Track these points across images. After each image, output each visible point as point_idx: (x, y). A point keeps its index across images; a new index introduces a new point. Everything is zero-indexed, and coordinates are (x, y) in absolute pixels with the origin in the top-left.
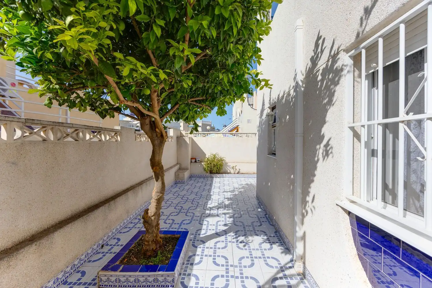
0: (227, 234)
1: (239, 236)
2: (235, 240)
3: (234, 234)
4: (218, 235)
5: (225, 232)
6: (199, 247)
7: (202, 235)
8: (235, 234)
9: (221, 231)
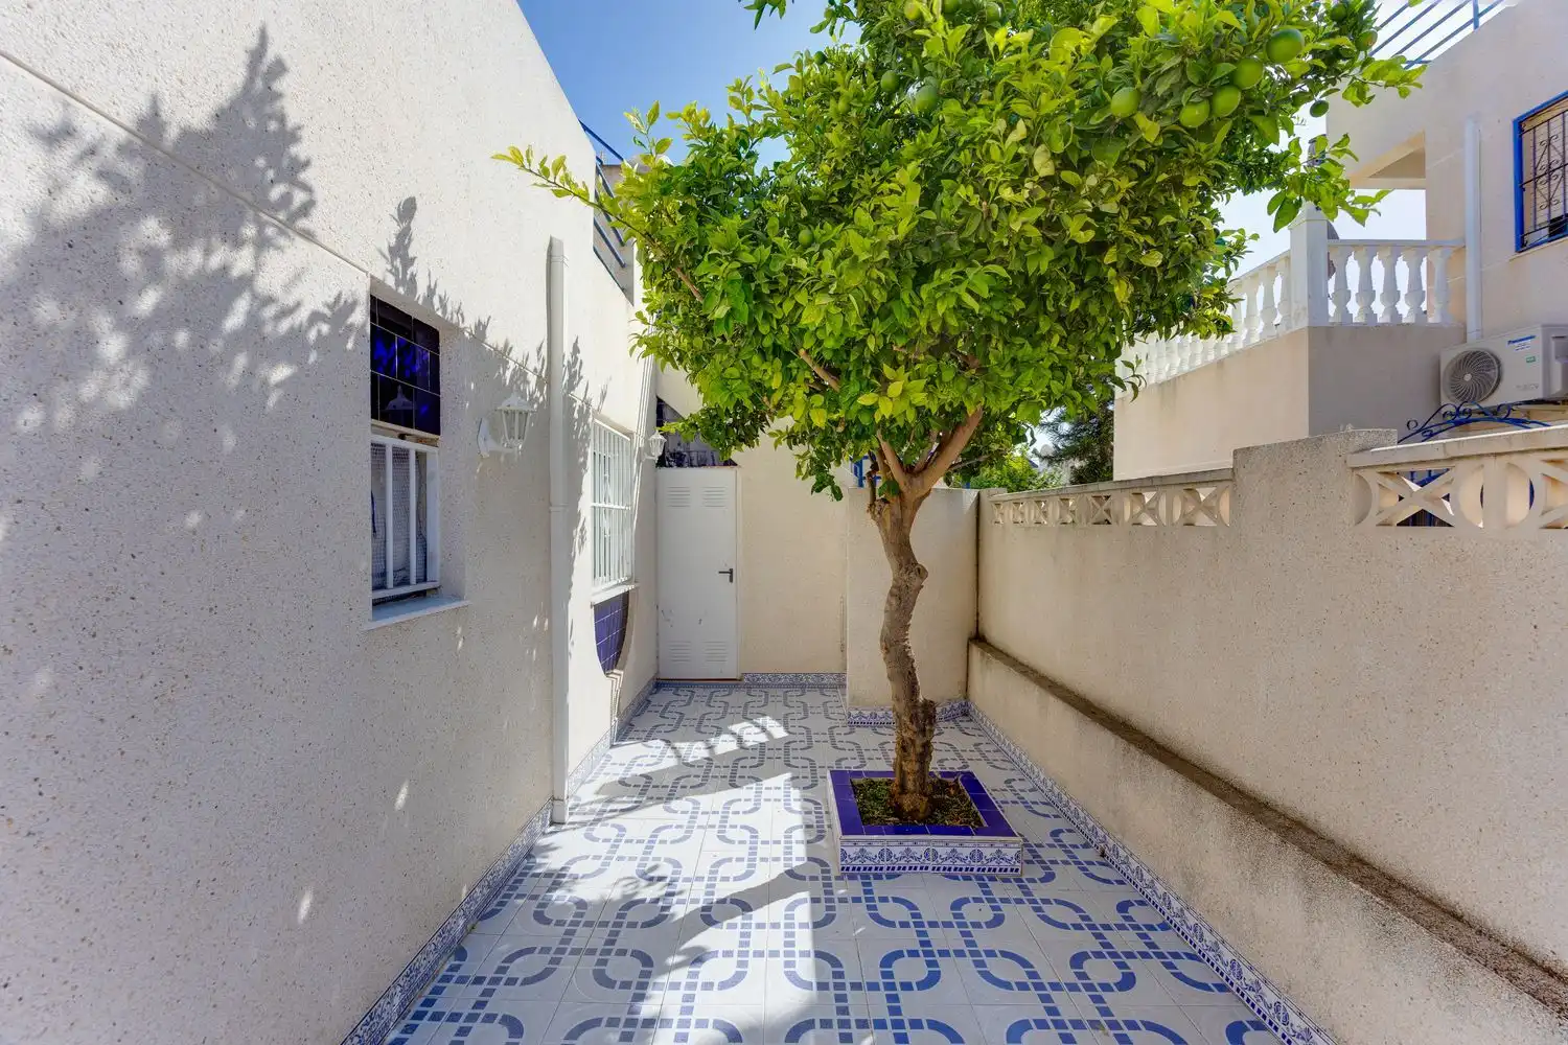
0: (704, 909)
1: (657, 900)
2: (680, 886)
3: (672, 911)
4: (742, 904)
5: (708, 917)
6: (802, 859)
7: (805, 901)
8: (668, 908)
9: (725, 923)
